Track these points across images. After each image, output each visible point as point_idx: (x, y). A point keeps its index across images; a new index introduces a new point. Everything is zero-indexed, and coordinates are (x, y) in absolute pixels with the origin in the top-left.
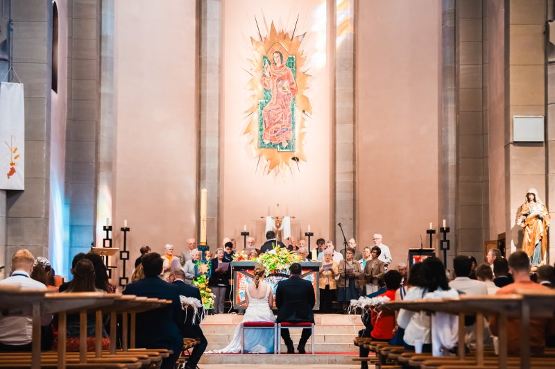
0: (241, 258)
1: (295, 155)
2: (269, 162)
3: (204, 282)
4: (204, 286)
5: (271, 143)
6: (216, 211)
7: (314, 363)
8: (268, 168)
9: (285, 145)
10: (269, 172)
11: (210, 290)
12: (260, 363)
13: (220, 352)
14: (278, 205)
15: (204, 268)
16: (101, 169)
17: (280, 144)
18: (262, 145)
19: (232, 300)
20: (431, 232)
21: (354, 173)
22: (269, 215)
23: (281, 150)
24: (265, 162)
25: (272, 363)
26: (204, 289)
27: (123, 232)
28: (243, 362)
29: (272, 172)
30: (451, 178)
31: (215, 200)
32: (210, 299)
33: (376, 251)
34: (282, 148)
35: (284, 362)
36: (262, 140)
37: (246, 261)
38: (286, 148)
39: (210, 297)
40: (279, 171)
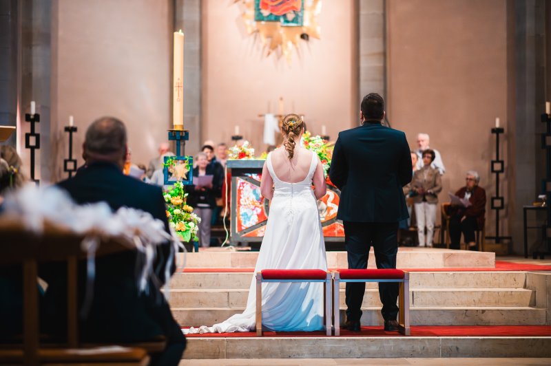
0: (242, 155)
1: (304, 31)
2: (269, 40)
3: (179, 194)
4: (180, 201)
5: (271, 14)
6: (197, 108)
7: (412, 356)
8: (267, 49)
9: (291, 16)
10: (269, 54)
11: (190, 208)
12: (298, 355)
13: (212, 330)
14: (281, 99)
15: (180, 170)
16: (34, 43)
17: (285, 16)
18: (259, 18)
19: (228, 226)
20: (497, 131)
21: (384, 54)
22: (269, 112)
23: (286, 24)
24: (264, 40)
25: (324, 356)
26: (179, 206)
27: (68, 134)
28: (262, 354)
29: (273, 54)
30: (530, 54)
31: (196, 93)
32: (191, 224)
33: (430, 155)
34: (287, 22)
35: (350, 354)
36: (259, 10)
37: (252, 159)
38: (293, 21)
39: (190, 221)
40: (282, 53)
